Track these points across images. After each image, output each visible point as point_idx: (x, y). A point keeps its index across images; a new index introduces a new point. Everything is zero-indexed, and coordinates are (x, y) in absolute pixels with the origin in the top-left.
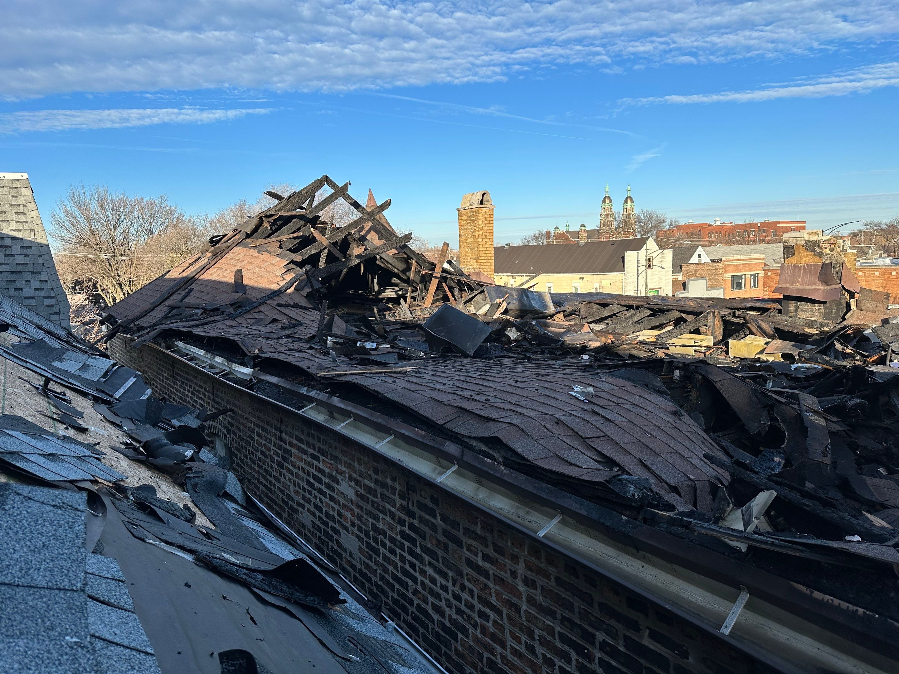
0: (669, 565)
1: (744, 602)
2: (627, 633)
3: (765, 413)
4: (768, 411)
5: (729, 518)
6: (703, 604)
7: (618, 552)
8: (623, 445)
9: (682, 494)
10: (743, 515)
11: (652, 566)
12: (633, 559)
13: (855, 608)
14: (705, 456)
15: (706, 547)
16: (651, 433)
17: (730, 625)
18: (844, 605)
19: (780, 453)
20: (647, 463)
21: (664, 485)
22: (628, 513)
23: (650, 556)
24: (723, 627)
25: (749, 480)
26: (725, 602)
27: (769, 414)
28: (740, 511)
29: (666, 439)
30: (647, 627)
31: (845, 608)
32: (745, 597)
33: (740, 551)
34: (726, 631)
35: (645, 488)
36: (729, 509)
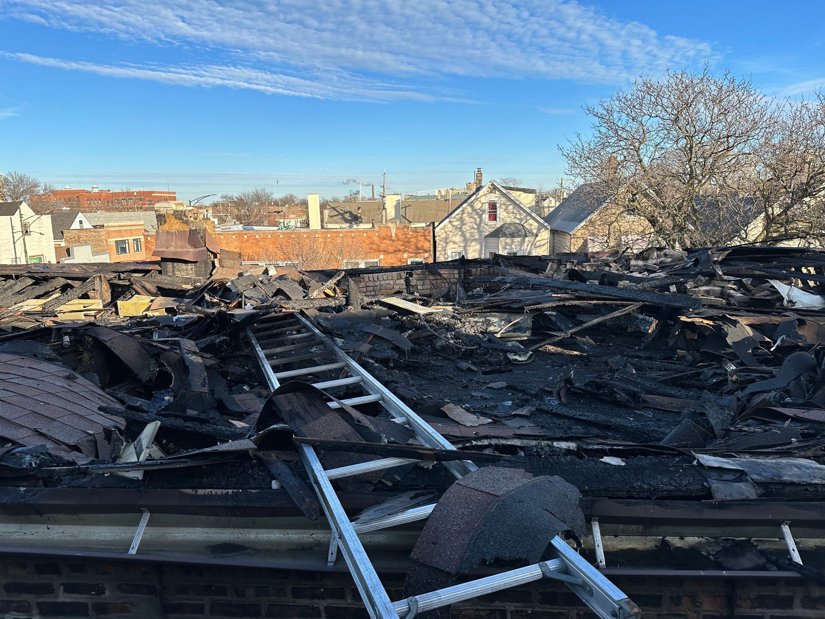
0: (76, 517)
1: (146, 521)
2: (41, 600)
3: (153, 362)
4: (156, 359)
5: (124, 455)
6: (112, 538)
7: (19, 525)
8: (14, 421)
9: (83, 451)
10: (135, 448)
11: (59, 524)
12: (37, 525)
13: (226, 491)
14: (100, 409)
15: (108, 487)
16: (45, 401)
17: (136, 544)
18: (219, 492)
19: (169, 392)
20: (44, 431)
21: (64, 447)
22: (26, 484)
23: (54, 515)
24: (131, 549)
25: (141, 420)
26: (131, 528)
27: (157, 361)
28: (133, 446)
29: (62, 403)
30: (61, 584)
31: (220, 494)
32: (146, 517)
33: (138, 480)
34: (133, 551)
35: (42, 454)
36: (123, 447)
